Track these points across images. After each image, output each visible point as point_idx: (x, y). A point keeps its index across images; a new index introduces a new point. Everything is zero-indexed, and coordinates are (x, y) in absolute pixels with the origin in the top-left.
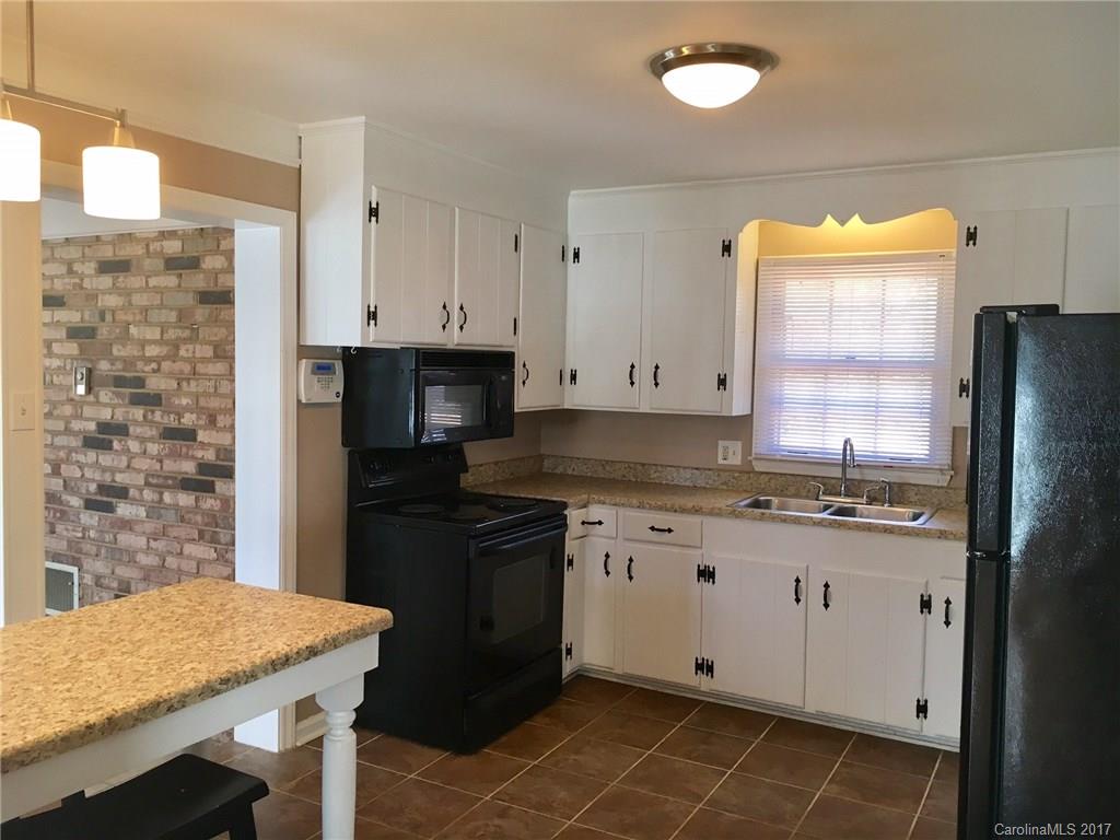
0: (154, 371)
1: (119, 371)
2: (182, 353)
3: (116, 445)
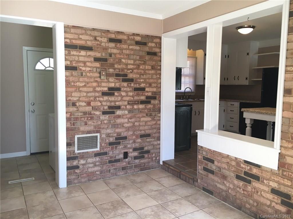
0: (131, 72)
1: (117, 72)
2: (141, 67)
3: (116, 94)
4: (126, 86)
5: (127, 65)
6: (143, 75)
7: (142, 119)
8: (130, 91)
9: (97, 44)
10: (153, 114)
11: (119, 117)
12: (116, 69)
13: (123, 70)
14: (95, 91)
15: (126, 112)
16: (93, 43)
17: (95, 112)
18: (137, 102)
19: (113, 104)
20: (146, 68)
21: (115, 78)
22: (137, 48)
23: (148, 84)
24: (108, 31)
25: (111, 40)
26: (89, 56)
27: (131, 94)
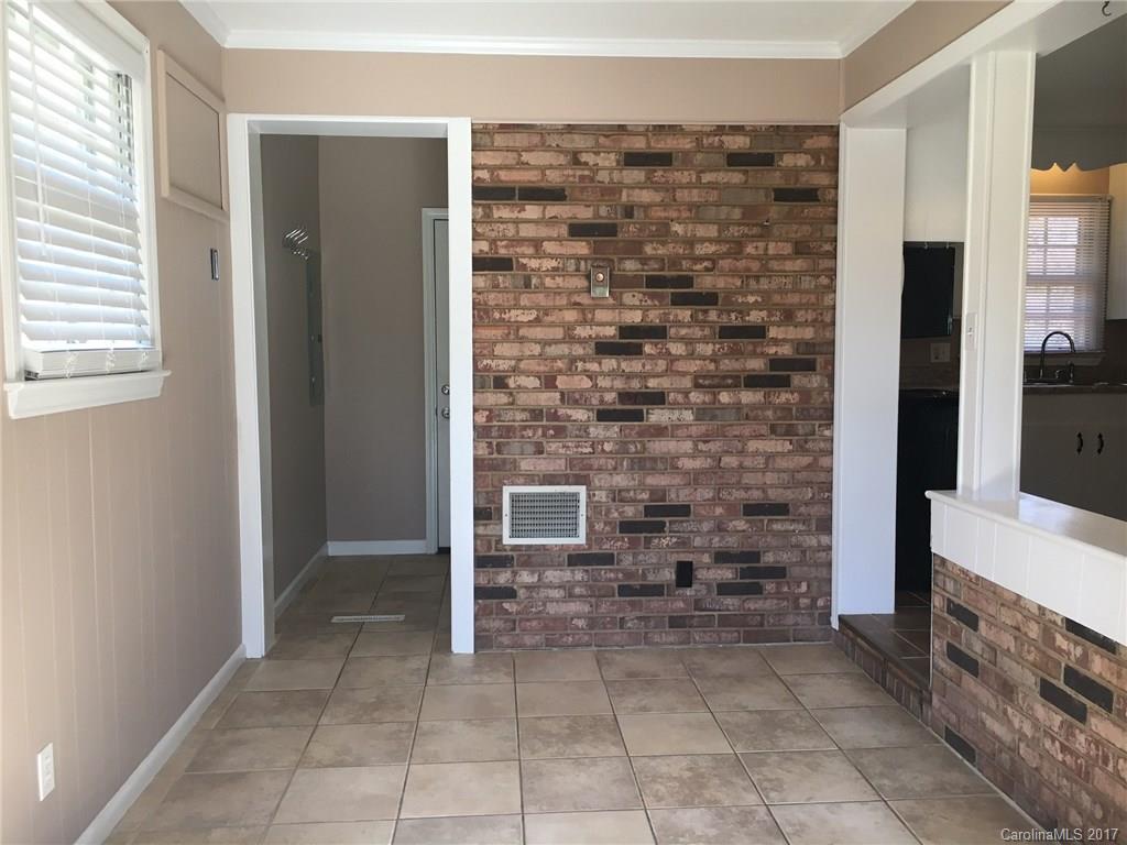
0: (707, 269)
1: (654, 270)
2: (750, 249)
3: (648, 349)
4: (688, 319)
5: (691, 242)
6: (757, 278)
7: (753, 445)
8: (704, 340)
9: (582, 178)
10: (800, 427)
11: (660, 431)
12: (650, 259)
13: (675, 262)
14: (570, 338)
15: (688, 416)
16: (568, 176)
17: (569, 412)
18: (730, 381)
19: (635, 385)
20: (771, 252)
21: (644, 294)
22: (736, 177)
23: (778, 313)
24: (622, 128)
25: (632, 160)
26: (554, 221)
27: (707, 349)
